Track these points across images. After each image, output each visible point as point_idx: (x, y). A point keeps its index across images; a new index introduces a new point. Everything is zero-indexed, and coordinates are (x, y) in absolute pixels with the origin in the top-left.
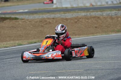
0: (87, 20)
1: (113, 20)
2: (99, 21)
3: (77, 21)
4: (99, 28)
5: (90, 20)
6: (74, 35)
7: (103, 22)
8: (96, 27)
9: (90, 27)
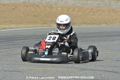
0: (25, 7)
1: (52, 9)
2: (37, 9)
3: (15, 8)
4: (37, 16)
5: (29, 8)
6: (11, 23)
7: (42, 11)
8: (34, 16)
9: (28, 16)
